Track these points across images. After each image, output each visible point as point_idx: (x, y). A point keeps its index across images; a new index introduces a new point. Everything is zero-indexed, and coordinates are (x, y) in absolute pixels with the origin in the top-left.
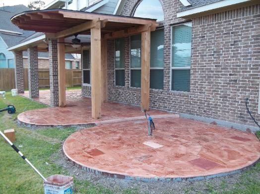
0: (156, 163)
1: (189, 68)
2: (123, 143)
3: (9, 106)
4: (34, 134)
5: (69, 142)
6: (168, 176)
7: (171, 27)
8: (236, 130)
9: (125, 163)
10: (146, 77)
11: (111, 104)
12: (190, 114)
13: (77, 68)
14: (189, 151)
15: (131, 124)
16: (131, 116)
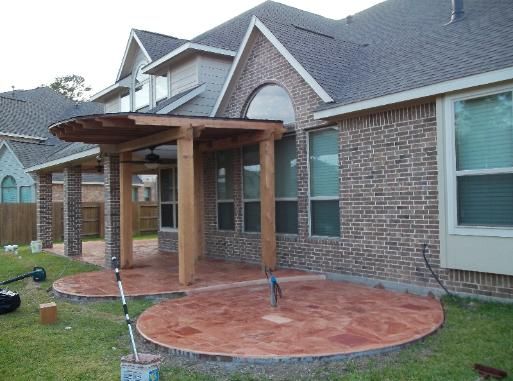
0: (278, 341)
1: (337, 198)
2: (231, 318)
3: (35, 269)
4: (85, 310)
5: (145, 319)
6: (294, 355)
7: (307, 133)
8: (412, 296)
9: (232, 343)
10: (268, 215)
11: (212, 260)
12: (343, 273)
13: (148, 199)
14: (331, 324)
15: (244, 291)
16: (244, 279)
